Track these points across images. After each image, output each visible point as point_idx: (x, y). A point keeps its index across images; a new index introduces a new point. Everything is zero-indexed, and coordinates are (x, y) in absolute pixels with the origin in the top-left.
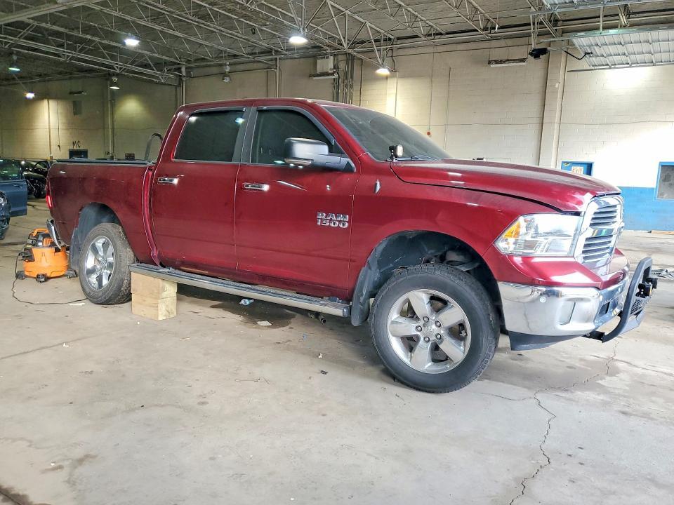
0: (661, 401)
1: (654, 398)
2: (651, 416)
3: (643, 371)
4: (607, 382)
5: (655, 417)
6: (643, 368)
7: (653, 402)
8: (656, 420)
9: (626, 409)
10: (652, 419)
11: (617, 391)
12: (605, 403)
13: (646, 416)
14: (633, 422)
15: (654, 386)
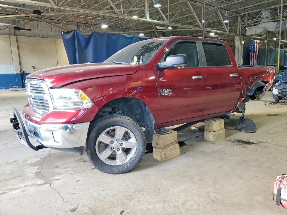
0: (6, 172)
1: (10, 171)
2: (7, 165)
3: (26, 184)
4: (35, 169)
5: (5, 165)
6: (27, 186)
7: (9, 170)
8: (4, 164)
9: (17, 162)
10: (6, 164)
11: (27, 167)
12: (25, 161)
13: (9, 164)
14: (12, 160)
15: (14, 178)
